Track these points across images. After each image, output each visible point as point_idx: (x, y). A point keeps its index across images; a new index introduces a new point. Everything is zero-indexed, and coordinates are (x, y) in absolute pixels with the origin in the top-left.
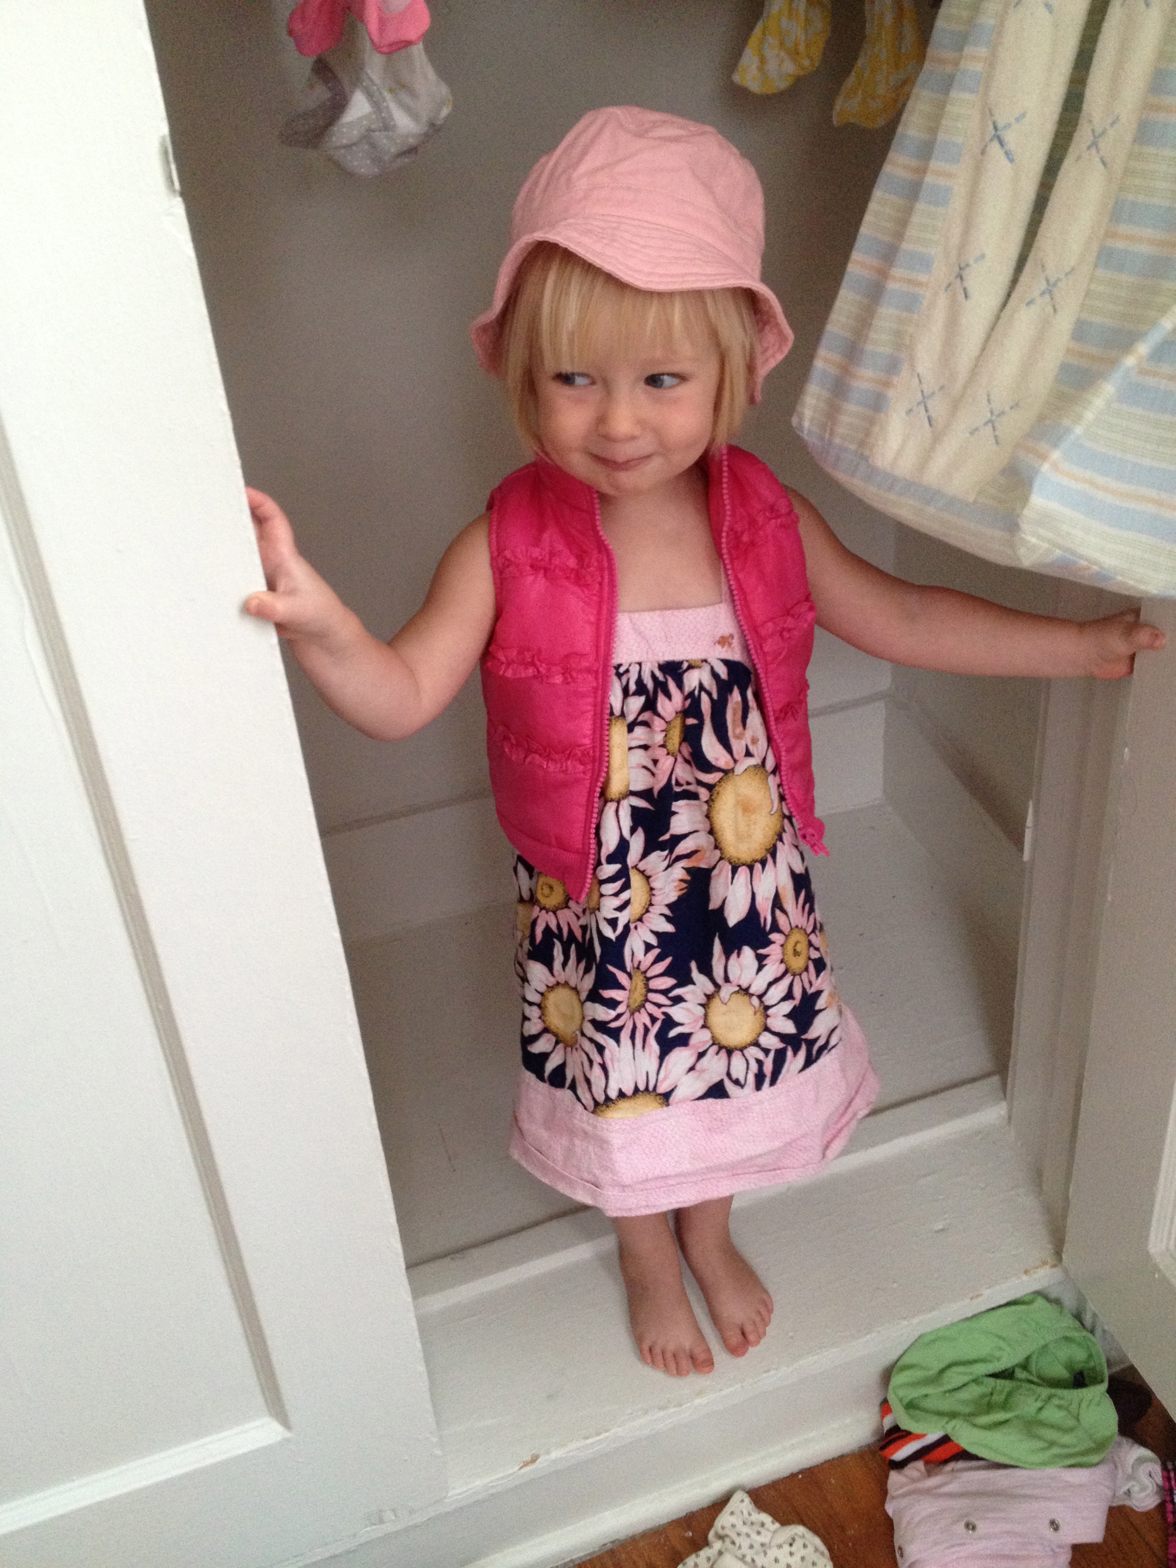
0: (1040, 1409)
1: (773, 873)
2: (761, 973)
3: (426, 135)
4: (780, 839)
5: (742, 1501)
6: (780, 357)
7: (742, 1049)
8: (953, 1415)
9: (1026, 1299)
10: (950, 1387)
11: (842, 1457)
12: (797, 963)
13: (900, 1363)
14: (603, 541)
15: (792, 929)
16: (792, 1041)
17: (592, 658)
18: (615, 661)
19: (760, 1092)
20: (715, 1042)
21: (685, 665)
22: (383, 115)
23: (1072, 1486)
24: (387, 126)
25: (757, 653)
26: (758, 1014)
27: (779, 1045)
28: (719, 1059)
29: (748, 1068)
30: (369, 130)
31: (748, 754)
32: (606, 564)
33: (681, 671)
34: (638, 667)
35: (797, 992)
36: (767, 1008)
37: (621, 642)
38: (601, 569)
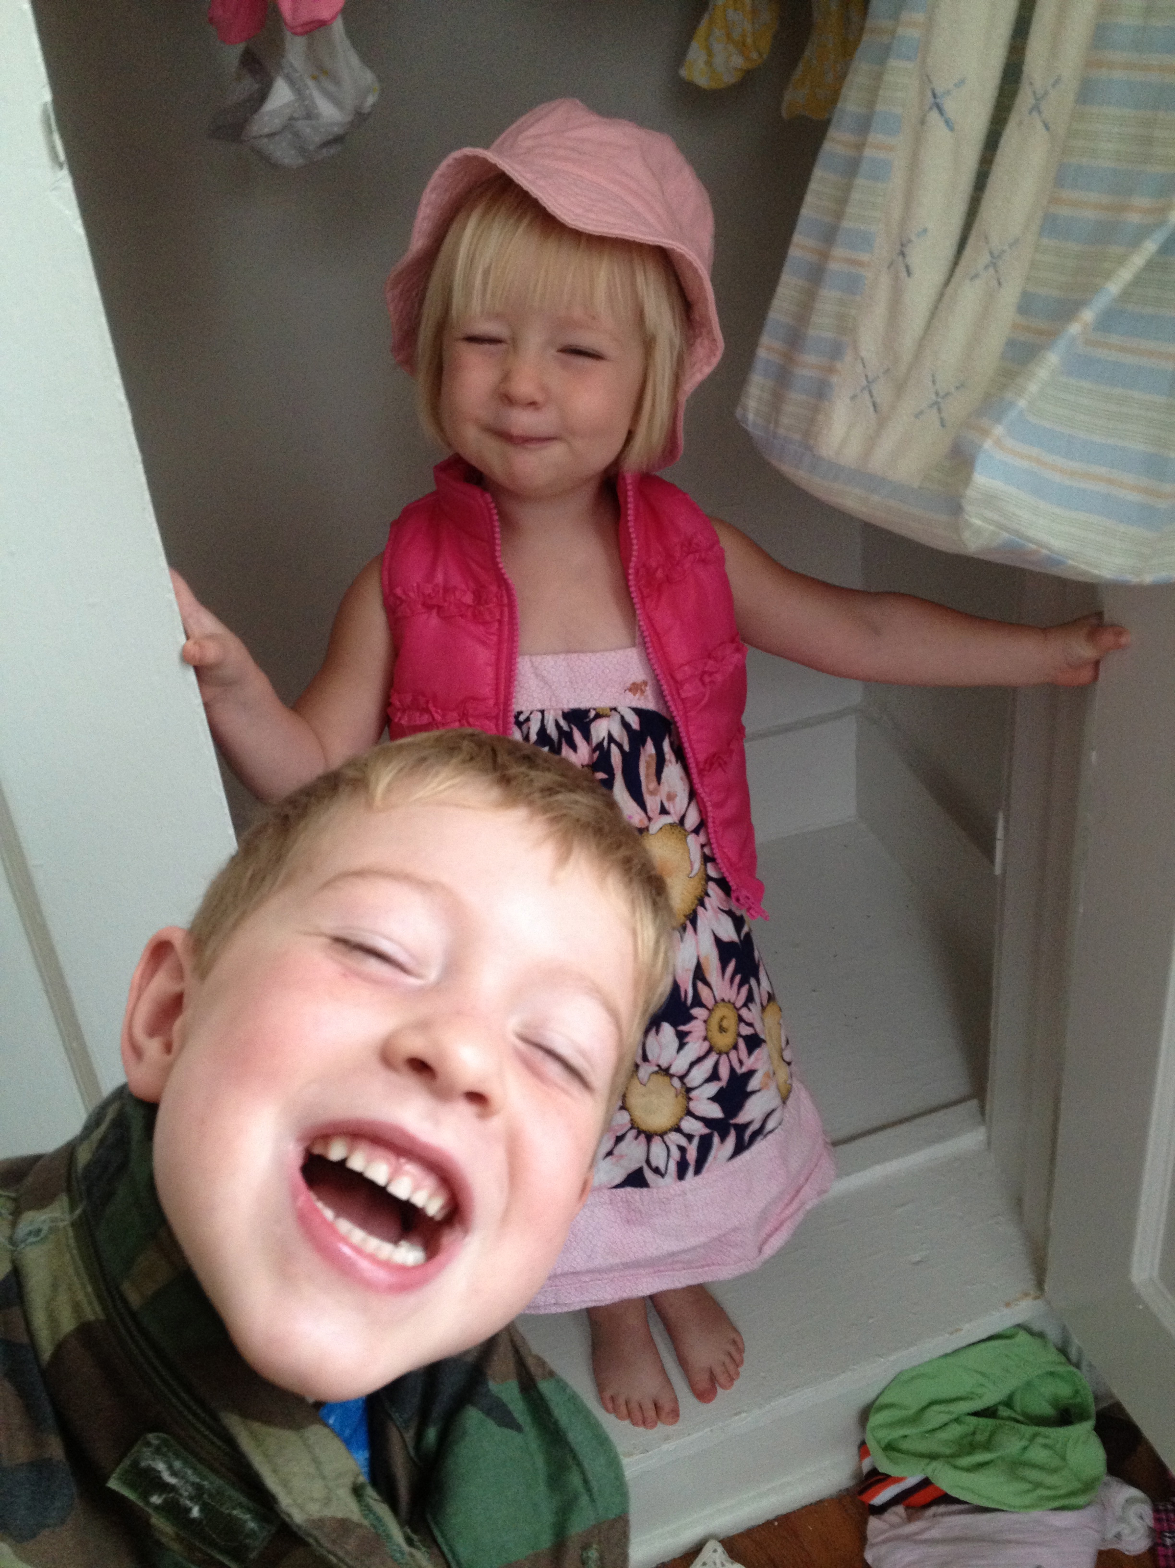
0: (1025, 1448)
1: (694, 942)
2: (682, 1053)
3: (352, 123)
4: (702, 903)
5: (715, 1551)
6: (707, 370)
7: (662, 1135)
8: (933, 1457)
9: (1009, 1333)
10: (930, 1427)
11: (820, 1503)
12: (723, 1041)
13: (878, 1403)
14: (503, 574)
15: (716, 1002)
16: (719, 1127)
17: (491, 702)
18: (516, 708)
19: (683, 1183)
20: (633, 1125)
21: (592, 714)
22: (306, 103)
23: (1058, 1530)
24: (310, 115)
25: (673, 700)
26: (680, 1097)
27: (703, 1130)
28: (639, 1144)
29: (668, 1156)
30: (292, 118)
31: (664, 811)
32: (506, 601)
33: (588, 720)
34: (539, 715)
35: (724, 1072)
36: (689, 1090)
37: (521, 687)
38: (501, 605)
